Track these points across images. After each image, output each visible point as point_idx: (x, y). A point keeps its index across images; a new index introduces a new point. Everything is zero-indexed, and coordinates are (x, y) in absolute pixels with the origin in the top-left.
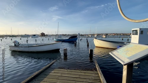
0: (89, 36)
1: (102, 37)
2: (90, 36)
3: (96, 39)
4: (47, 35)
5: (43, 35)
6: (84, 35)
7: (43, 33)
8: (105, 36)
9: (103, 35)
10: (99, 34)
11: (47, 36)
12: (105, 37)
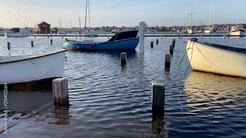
0: (186, 32)
1: (229, 36)
2: (190, 32)
3: (196, 40)
4: (56, 30)
5: (44, 28)
6: (170, 29)
7: (45, 23)
8: (238, 33)
9: (233, 29)
10: (221, 26)
11: (56, 32)
12: (240, 36)
